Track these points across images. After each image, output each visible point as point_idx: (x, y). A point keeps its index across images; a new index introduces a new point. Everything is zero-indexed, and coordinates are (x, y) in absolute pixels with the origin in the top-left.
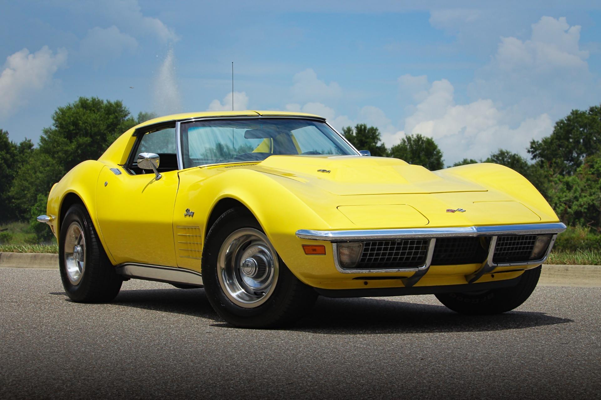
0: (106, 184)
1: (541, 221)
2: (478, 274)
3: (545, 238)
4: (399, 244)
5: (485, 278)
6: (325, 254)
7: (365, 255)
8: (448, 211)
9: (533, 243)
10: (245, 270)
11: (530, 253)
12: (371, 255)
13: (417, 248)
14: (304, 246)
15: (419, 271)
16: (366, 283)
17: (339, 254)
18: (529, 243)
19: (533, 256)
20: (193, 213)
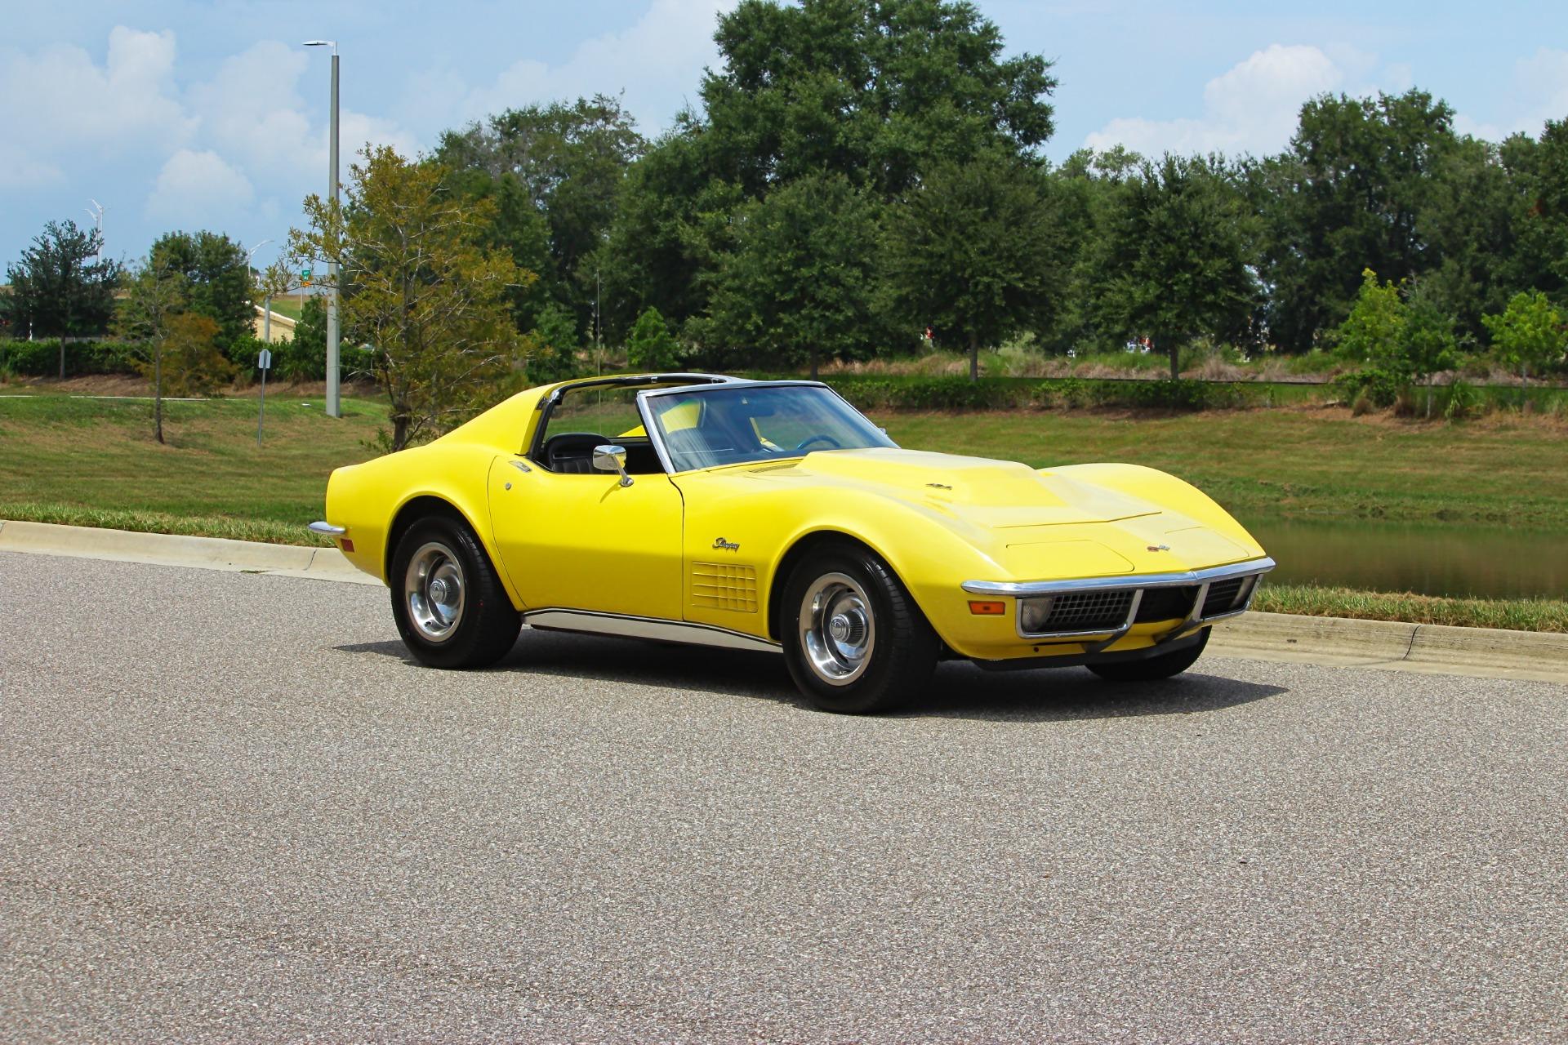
0: (509, 487)
1: (1251, 557)
2: (1175, 632)
3: (1250, 580)
6: (1003, 613)
7: (1053, 614)
8: (1150, 549)
9: (1238, 588)
10: (835, 631)
12: (1061, 613)
13: (1118, 602)
14: (970, 603)
15: (1117, 632)
16: (1036, 650)
17: (1022, 612)
19: (1235, 603)
20: (738, 546)
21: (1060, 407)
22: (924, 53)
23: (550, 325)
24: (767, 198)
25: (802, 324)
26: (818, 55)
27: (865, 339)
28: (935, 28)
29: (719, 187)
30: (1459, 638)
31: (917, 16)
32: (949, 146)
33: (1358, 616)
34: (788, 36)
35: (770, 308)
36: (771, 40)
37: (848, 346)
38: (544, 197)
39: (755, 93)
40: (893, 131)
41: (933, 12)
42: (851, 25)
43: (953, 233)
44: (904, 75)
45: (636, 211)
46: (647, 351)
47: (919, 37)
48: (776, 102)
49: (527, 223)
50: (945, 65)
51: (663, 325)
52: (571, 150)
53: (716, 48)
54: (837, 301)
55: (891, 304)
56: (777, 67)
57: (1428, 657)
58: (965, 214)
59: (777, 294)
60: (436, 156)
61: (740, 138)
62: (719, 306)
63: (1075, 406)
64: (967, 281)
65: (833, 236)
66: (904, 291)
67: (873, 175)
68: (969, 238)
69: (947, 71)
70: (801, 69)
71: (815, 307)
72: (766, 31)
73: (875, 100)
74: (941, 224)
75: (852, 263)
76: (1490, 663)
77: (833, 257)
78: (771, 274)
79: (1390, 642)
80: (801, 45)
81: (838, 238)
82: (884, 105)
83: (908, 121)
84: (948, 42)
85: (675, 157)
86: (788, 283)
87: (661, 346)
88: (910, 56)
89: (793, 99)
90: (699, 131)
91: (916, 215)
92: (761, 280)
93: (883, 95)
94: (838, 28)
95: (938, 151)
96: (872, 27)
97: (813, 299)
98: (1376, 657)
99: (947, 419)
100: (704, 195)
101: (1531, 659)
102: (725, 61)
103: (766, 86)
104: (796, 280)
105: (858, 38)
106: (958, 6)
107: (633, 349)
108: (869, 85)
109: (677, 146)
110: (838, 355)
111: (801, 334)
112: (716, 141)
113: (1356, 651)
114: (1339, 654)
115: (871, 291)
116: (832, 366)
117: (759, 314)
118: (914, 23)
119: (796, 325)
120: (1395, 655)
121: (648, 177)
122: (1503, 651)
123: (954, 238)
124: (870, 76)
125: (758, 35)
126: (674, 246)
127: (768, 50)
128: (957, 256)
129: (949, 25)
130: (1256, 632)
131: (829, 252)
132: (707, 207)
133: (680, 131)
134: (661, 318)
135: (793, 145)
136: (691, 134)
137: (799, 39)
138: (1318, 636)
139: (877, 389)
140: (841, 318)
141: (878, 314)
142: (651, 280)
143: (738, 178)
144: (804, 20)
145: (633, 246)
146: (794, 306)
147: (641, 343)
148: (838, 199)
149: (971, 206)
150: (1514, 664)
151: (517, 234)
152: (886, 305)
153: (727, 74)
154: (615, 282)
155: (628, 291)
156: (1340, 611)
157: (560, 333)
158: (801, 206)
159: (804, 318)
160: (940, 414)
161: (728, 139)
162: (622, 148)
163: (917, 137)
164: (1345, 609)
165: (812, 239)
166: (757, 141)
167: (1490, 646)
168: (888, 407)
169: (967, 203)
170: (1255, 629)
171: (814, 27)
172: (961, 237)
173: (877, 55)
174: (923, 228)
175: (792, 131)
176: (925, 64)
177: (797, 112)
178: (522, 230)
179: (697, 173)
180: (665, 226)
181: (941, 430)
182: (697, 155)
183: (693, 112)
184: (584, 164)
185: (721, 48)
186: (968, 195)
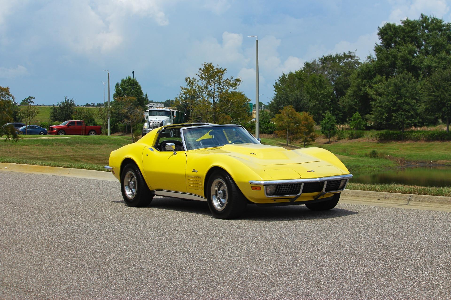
0: (147, 155)
1: (343, 174)
2: (319, 196)
3: (344, 181)
4: (290, 185)
5: (321, 197)
6: (261, 190)
7: (276, 190)
8: (308, 171)
9: (340, 183)
10: (220, 195)
11: (339, 187)
12: (279, 190)
13: (297, 187)
14: (252, 187)
15: (297, 196)
16: (275, 201)
17: (266, 189)
18: (338, 183)
19: (340, 188)
20: (197, 171)
22: (437, 38)
23: (328, 117)
24: (389, 80)
25: (399, 116)
26: (407, 39)
27: (421, 120)
28: (441, 30)
29: (379, 77)
30: (421, 198)
31: (436, 27)
32: (444, 64)
33: (399, 192)
34: (398, 33)
35: (390, 111)
36: (394, 35)
37: (416, 123)
38: (334, 81)
39: (389, 50)
40: (428, 61)
41: (440, 26)
42: (417, 30)
43: (441, 89)
44: (432, 44)
45: (355, 84)
46: (356, 124)
47: (436, 33)
48: (395, 52)
49: (326, 88)
50: (444, 41)
51: (360, 117)
52: (341, 67)
53: (378, 37)
54: (409, 110)
55: (424, 110)
56: (395, 42)
57: (413, 204)
58: (445, 84)
59: (392, 108)
60: (303, 69)
61: (385, 63)
62: (375, 111)
64: (445, 103)
65: (408, 91)
66: (427, 106)
67: (423, 73)
68: (446, 91)
69: (444, 43)
70: (402, 43)
71: (403, 111)
72: (392, 32)
73: (424, 52)
74: (438, 87)
75: (412, 99)
76: (429, 206)
77: (408, 97)
78: (390, 102)
79: (404, 200)
80: (402, 36)
81: (409, 91)
82: (427, 53)
83: (433, 57)
84: (445, 34)
85: (367, 69)
86: (395, 104)
87: (360, 123)
88: (434, 39)
89: (400, 52)
90: (374, 61)
91: (431, 84)
92: (387, 103)
93: (426, 50)
94: (412, 31)
95: (441, 66)
96: (423, 31)
97: (402, 109)
98: (400, 204)
99: (440, 143)
100: (375, 79)
101: (439, 204)
102: (381, 41)
103: (392, 48)
104: (397, 103)
105: (419, 34)
106: (447, 24)
107: (352, 124)
108: (423, 48)
109: (367, 66)
110: (413, 125)
111: (399, 119)
112: (378, 64)
113: (395, 203)
114: (390, 203)
115: (419, 107)
116: (412, 128)
117: (387, 113)
118: (435, 29)
119: (397, 117)
120: (404, 204)
121: (359, 75)
122: (433, 202)
123: (441, 91)
124: (423, 45)
125: (390, 33)
126: (366, 94)
127: (393, 37)
128: (442, 96)
129: (445, 30)
130: (370, 197)
131: (407, 95)
132: (376, 83)
133: (368, 61)
134: (360, 115)
135: (400, 65)
136: (371, 62)
137: (402, 34)
138: (386, 198)
139: (420, 135)
140: (410, 114)
141: (420, 113)
142: (360, 104)
143: (384, 74)
144: (403, 29)
145: (355, 94)
146: (396, 111)
147: (354, 122)
148: (409, 80)
149: (446, 81)
150: (435, 206)
151: (323, 91)
152: (422, 111)
153: (381, 45)
154: (350, 105)
155: (353, 107)
156: (394, 191)
157: (331, 119)
158: (398, 82)
159: (399, 114)
160: (438, 142)
161: (381, 63)
162: (356, 66)
163: (436, 62)
164: (396, 190)
165: (402, 92)
166: (390, 64)
167: (429, 201)
168: (424, 140)
169: (445, 81)
170: (369, 196)
171: (406, 31)
172: (443, 91)
173: (424, 38)
174: (433, 88)
175: (399, 61)
176: (438, 41)
177: (401, 55)
178: (324, 90)
179: (373, 73)
180: (363, 89)
181: (438, 146)
182: (373, 68)
183: (372, 56)
184: (345, 71)
185: (380, 37)
186: (446, 78)
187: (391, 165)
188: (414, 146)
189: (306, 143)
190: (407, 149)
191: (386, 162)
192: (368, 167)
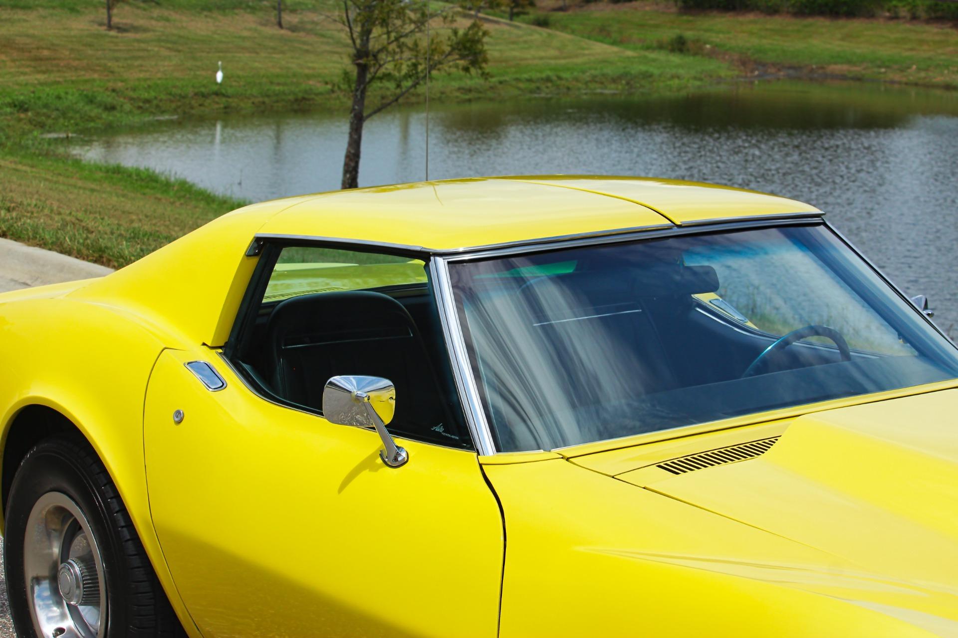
0: (179, 417)
21: (904, 17)
63: (914, 18)
168: (788, 13)
181: (823, 30)
187: (723, 73)
188: (768, 26)
189: (515, 10)
190: (751, 33)
191: (711, 65)
192: (673, 77)
